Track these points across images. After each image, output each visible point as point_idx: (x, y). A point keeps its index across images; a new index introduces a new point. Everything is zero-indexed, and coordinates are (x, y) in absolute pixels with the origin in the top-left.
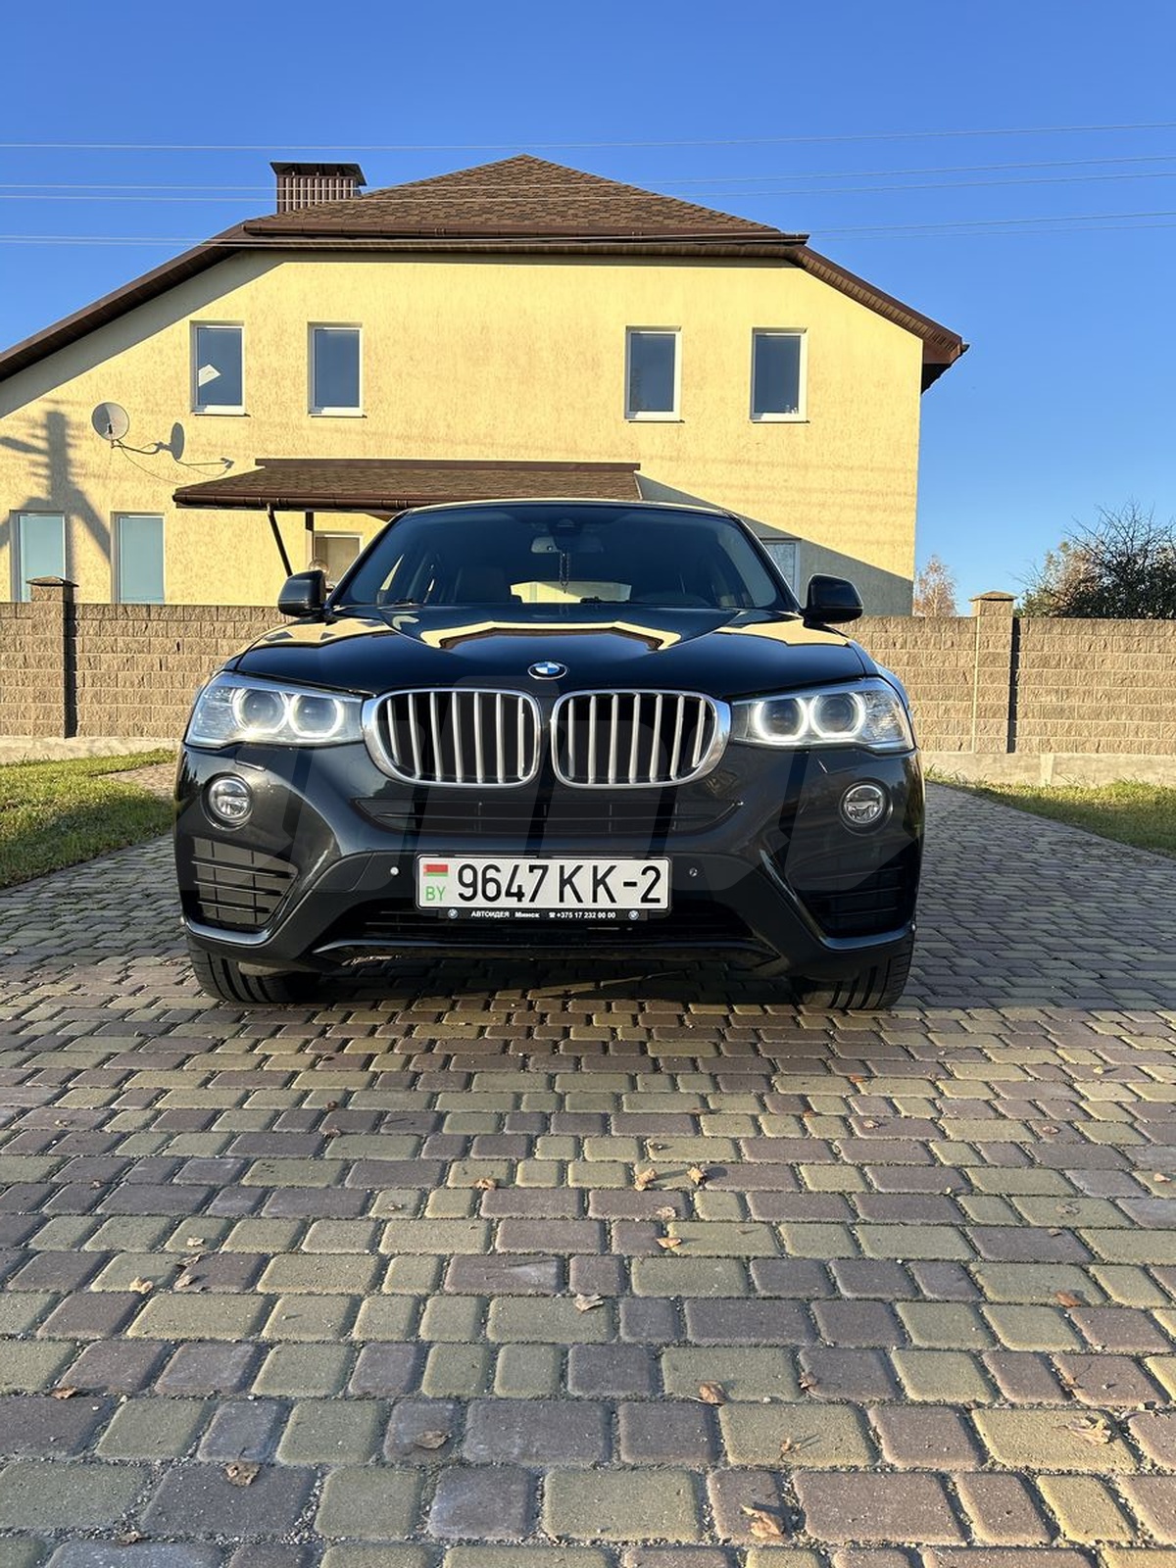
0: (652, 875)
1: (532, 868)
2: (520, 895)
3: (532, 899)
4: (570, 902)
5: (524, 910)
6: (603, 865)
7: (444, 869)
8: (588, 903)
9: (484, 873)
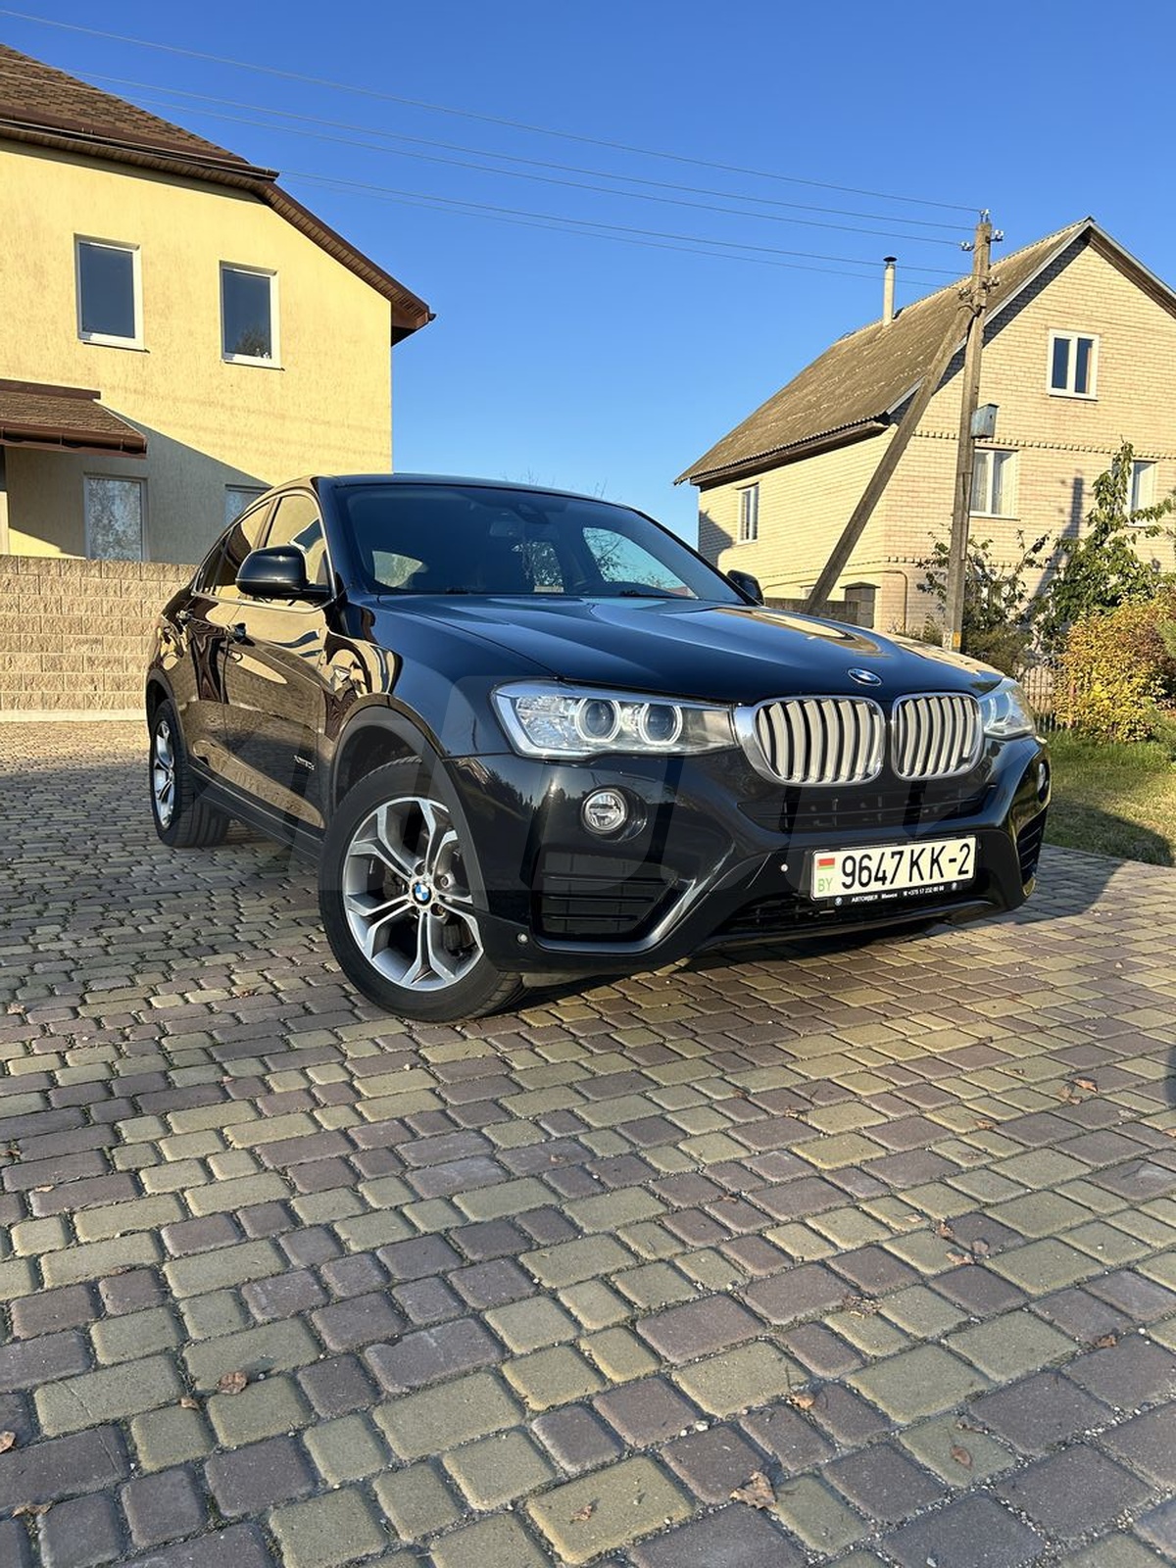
0: (965, 849)
1: (893, 854)
2: (884, 879)
3: (892, 882)
4: (917, 881)
5: (888, 892)
6: (938, 846)
7: (831, 862)
8: (927, 881)
9: (861, 863)
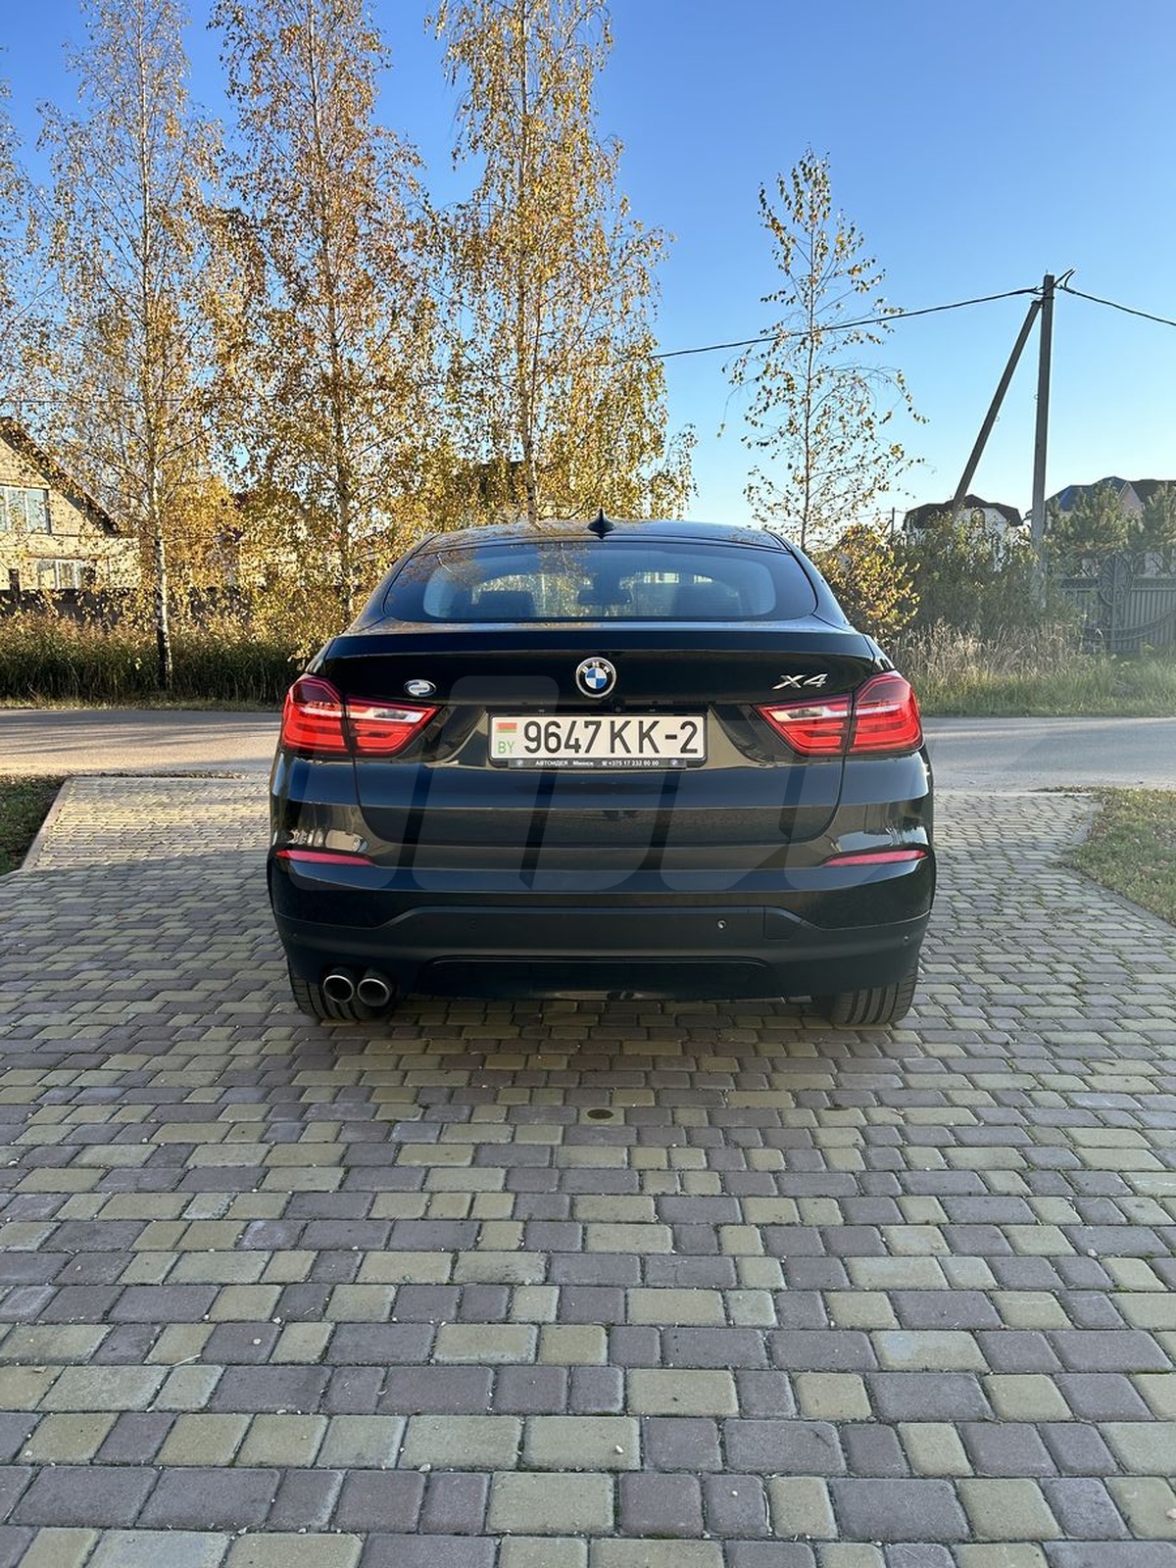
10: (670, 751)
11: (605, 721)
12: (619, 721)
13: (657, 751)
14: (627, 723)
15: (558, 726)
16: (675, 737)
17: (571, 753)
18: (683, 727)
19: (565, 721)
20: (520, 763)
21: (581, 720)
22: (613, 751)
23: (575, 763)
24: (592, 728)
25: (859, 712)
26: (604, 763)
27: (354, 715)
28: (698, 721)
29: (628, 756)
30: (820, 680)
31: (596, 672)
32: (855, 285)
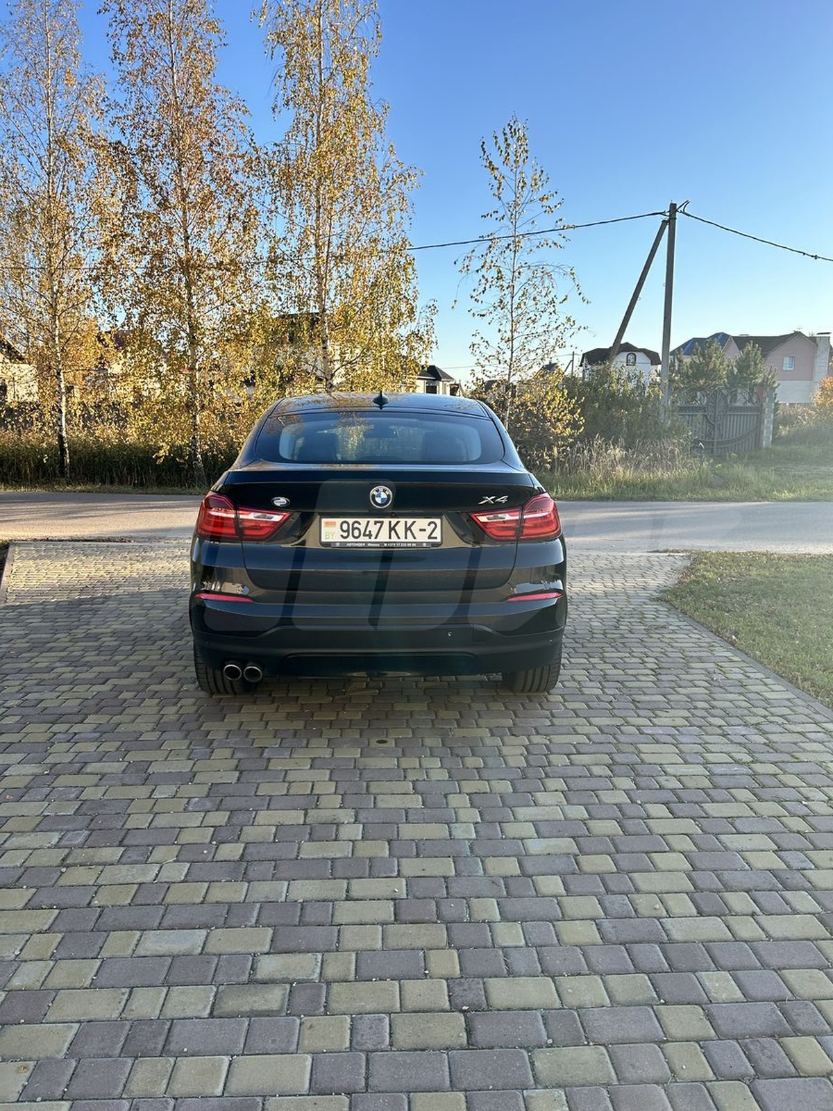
10: (422, 538)
11: (386, 521)
12: (394, 521)
13: (415, 538)
14: (398, 522)
15: (359, 524)
16: (425, 530)
17: (366, 539)
18: (429, 525)
19: (363, 521)
20: (338, 545)
21: (372, 520)
22: (390, 538)
23: (369, 545)
24: (379, 525)
25: (525, 517)
26: (385, 545)
27: (241, 517)
28: (438, 521)
29: (398, 540)
30: (503, 499)
31: (381, 494)
32: (544, 209)
